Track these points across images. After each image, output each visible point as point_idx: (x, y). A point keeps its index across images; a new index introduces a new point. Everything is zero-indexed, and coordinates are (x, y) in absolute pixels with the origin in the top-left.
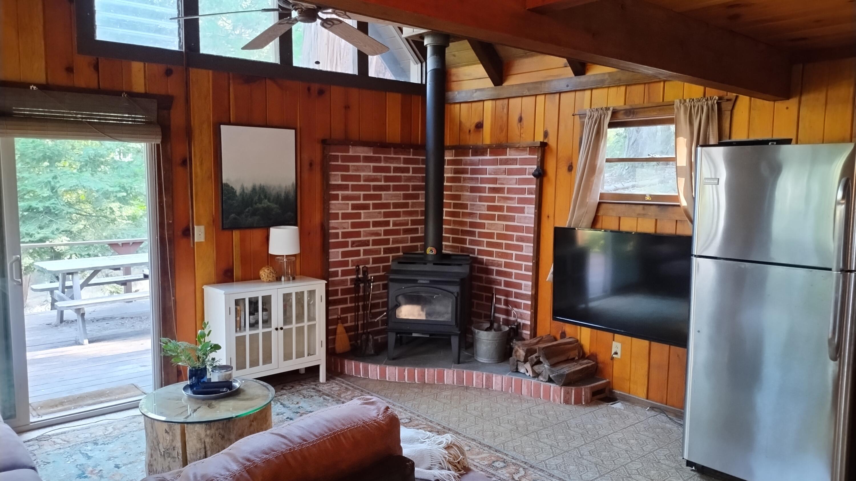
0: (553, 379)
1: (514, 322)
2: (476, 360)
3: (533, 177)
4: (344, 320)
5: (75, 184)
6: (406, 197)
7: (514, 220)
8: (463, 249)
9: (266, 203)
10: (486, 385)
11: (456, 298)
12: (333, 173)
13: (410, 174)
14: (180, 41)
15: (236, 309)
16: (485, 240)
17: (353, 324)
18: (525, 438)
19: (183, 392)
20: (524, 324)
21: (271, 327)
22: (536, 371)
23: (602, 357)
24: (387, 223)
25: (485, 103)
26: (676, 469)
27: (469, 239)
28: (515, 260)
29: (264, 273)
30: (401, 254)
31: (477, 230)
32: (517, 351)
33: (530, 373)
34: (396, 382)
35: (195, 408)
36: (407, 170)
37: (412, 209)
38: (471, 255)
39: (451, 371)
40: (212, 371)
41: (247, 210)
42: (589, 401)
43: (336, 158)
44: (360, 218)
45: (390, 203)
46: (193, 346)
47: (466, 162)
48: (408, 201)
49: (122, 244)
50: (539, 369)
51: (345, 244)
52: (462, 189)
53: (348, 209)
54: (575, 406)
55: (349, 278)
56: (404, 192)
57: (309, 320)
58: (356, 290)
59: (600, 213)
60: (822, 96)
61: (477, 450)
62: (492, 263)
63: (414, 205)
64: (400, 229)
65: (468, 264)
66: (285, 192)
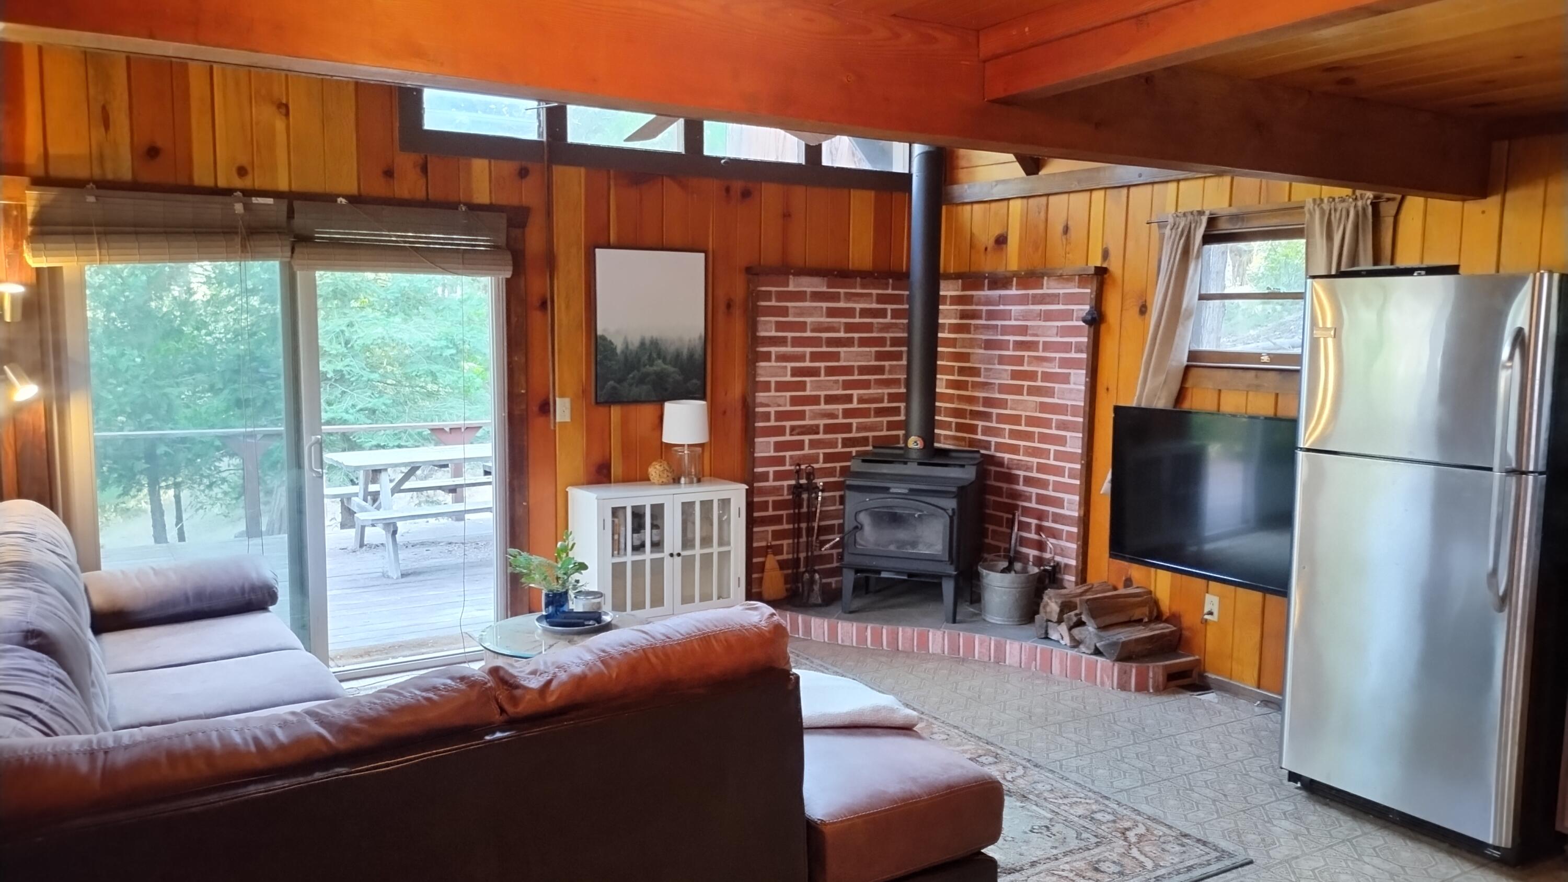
0: (1101, 649)
1: (1049, 560)
2: (984, 620)
3: (1083, 324)
4: (778, 550)
5: (380, 336)
6: (880, 356)
7: (1052, 395)
8: (972, 442)
9: (659, 365)
10: (995, 657)
11: (951, 518)
12: (762, 319)
13: (888, 320)
14: (539, 126)
15: (613, 522)
16: (1007, 427)
17: (790, 556)
18: (1040, 730)
19: (537, 623)
20: (1066, 565)
21: (663, 552)
22: (1077, 638)
23: (1188, 620)
24: (849, 399)
25: (1011, 202)
26: (1271, 785)
27: (982, 426)
28: (1054, 460)
29: (655, 470)
30: (870, 448)
31: (995, 411)
32: (1047, 604)
33: (1067, 641)
34: (853, 647)
35: (551, 642)
36: (882, 313)
37: (891, 377)
38: (982, 452)
39: (939, 633)
40: (575, 597)
41: (631, 376)
42: (1161, 687)
43: (767, 296)
44: (804, 390)
45: (853, 366)
46: (552, 562)
47: (980, 299)
48: (882, 363)
49: (451, 429)
50: (1081, 634)
51: (780, 431)
52: (972, 343)
53: (786, 376)
54: (1137, 694)
55: (786, 483)
56: (877, 349)
57: (721, 544)
58: (796, 503)
59: (1189, 384)
60: (1539, 192)
61: (959, 740)
62: (1018, 464)
63: (892, 369)
64: (870, 408)
65: (974, 465)
66: (688, 349)
